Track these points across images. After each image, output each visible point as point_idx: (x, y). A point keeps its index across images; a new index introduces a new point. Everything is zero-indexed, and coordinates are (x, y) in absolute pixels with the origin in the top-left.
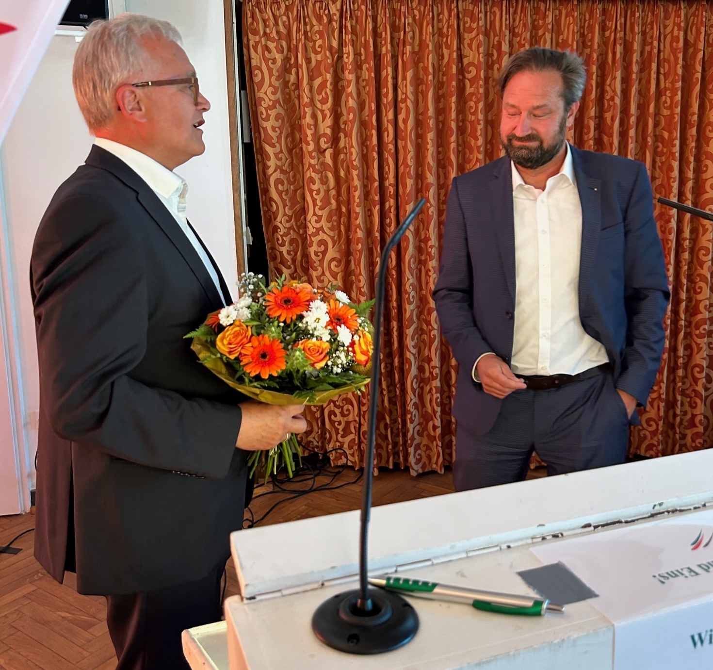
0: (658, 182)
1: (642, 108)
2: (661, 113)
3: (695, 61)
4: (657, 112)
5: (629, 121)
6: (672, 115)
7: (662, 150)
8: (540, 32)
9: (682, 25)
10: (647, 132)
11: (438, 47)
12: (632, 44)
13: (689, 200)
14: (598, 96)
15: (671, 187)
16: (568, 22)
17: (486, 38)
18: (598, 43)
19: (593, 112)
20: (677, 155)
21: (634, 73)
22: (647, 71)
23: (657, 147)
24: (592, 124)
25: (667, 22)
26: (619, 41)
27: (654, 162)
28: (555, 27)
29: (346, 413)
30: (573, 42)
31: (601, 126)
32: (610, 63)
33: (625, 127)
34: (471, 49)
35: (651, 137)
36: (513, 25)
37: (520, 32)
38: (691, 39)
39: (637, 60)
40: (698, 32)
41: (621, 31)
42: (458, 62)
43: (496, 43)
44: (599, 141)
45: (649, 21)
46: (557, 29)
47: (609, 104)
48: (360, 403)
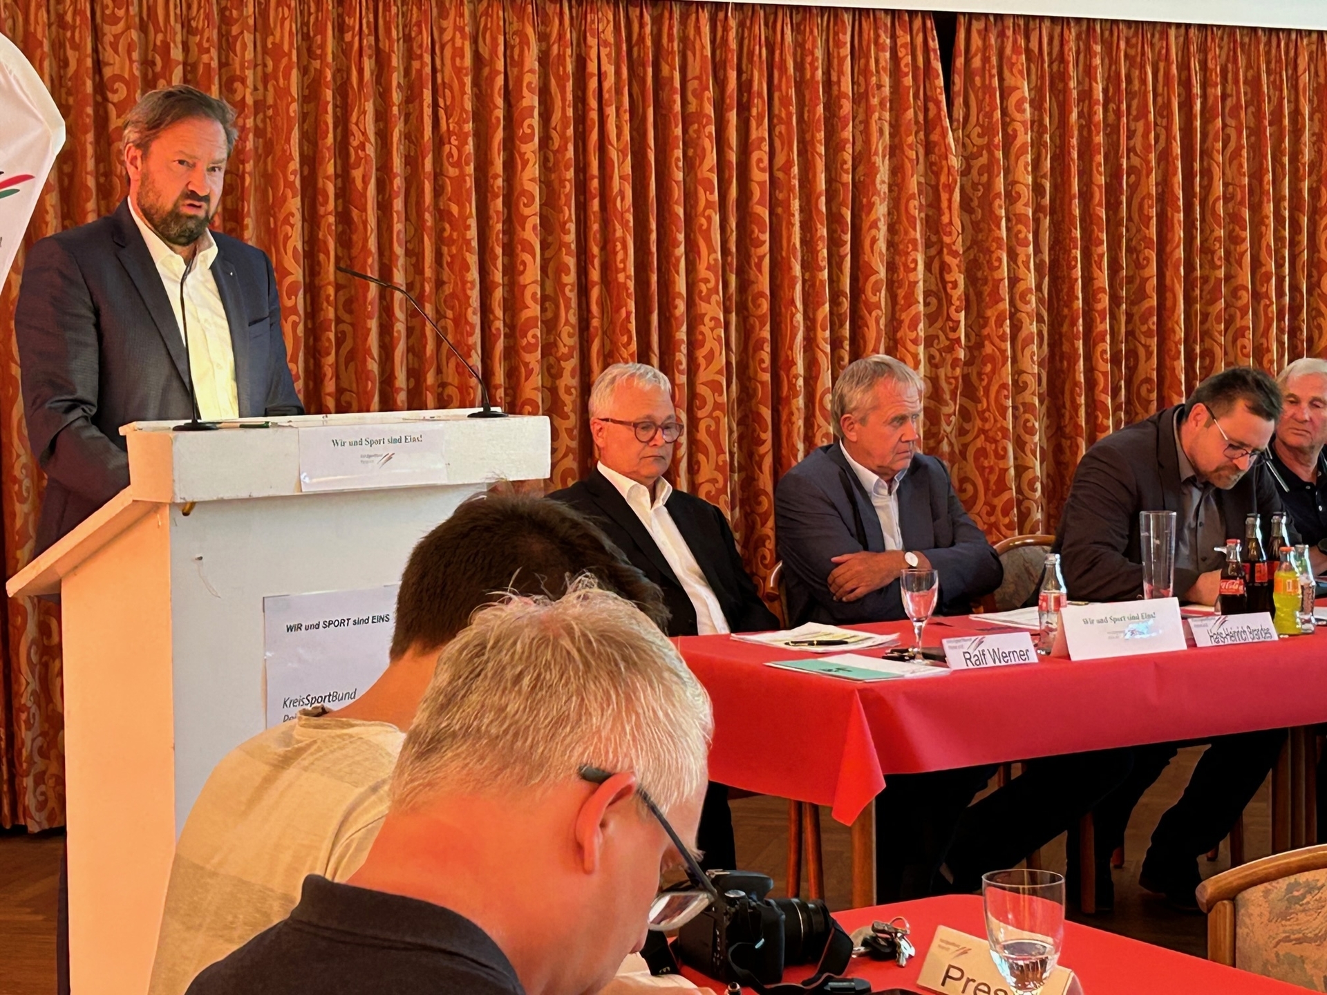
0: (448, 289)
1: (412, 162)
2: (445, 171)
4: (438, 170)
5: (392, 183)
6: (462, 176)
7: (451, 235)
8: (235, 30)
10: (424, 202)
12: (389, 56)
13: (499, 319)
14: (339, 138)
15: (468, 298)
16: (280, 16)
17: (143, 35)
18: (333, 53)
19: (330, 170)
20: (475, 244)
21: (394, 104)
22: (417, 103)
23: (444, 229)
24: (331, 189)
25: (444, 24)
26: (367, 52)
27: (438, 255)
28: (260, 22)
30: (290, 51)
32: (355, 86)
33: (387, 196)
35: (431, 213)
36: (188, 14)
37: (200, 28)
38: (485, 51)
39: (399, 83)
40: (494, 39)
41: (369, 35)
42: (94, 73)
43: (158, 43)
44: (344, 217)
45: (414, 20)
46: (262, 26)
47: (356, 153)
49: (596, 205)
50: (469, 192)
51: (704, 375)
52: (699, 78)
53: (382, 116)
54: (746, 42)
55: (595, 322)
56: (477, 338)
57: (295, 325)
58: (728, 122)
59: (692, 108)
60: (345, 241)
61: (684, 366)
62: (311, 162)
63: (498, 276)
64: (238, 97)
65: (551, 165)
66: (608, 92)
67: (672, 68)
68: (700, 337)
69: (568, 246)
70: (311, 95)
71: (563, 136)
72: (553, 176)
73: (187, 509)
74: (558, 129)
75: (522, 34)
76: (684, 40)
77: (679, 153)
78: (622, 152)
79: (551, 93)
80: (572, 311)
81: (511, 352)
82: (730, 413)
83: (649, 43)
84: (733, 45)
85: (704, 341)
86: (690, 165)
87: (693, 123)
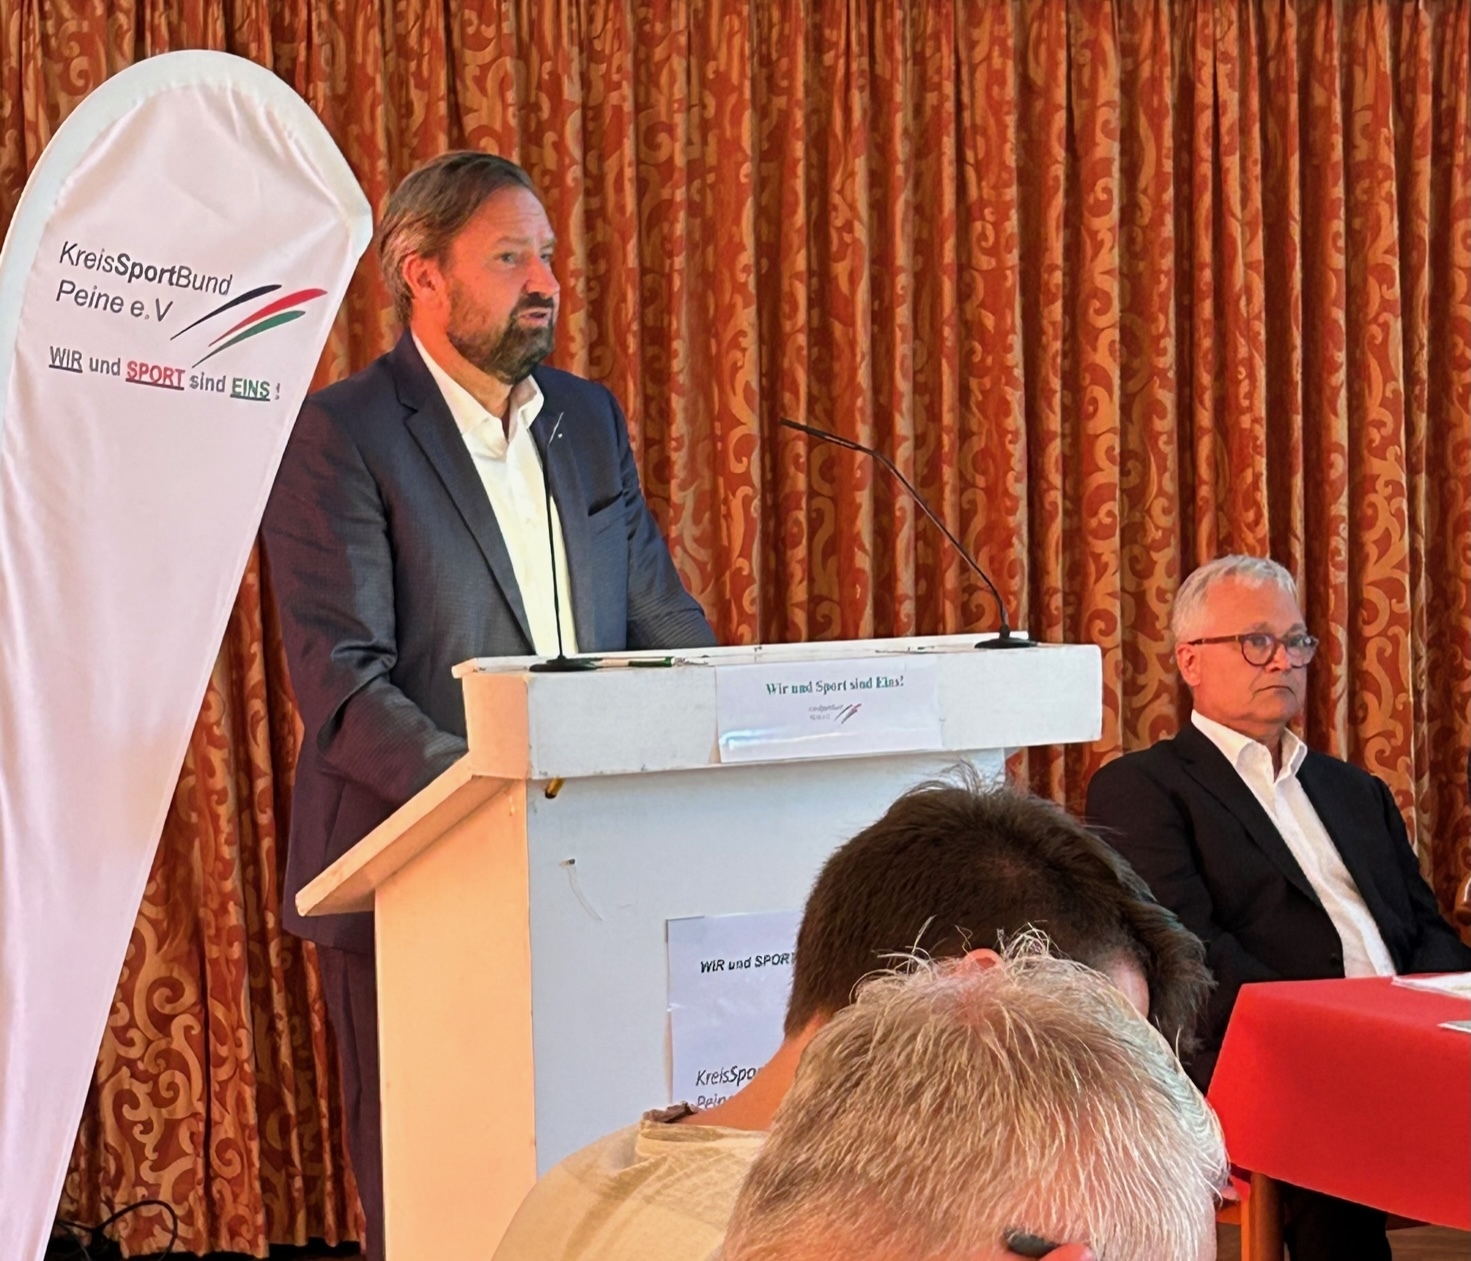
0: (978, 443)
1: (925, 249)
2: (974, 261)
3: (1048, 135)
4: (964, 260)
6: (1001, 270)
7: (983, 360)
9: (1011, 42)
10: (942, 311)
11: (397, 84)
12: (890, 85)
13: (1056, 488)
14: (813, 217)
15: (1008, 456)
16: (727, 28)
18: (806, 84)
19: (800, 262)
20: (1019, 372)
21: (896, 160)
22: (932, 158)
23: (972, 352)
24: (801, 293)
25: (976, 33)
26: (857, 82)
27: (964, 392)
28: (695, 40)
29: (166, 1094)
30: (741, 85)
31: (824, 297)
33: (887, 300)
34: (483, 91)
35: (952, 327)
36: (589, 31)
37: (607, 52)
38: (1037, 75)
40: (1052, 56)
41: (861, 55)
42: (451, 125)
44: (821, 336)
45: (929, 30)
46: (700, 47)
47: (841, 239)
48: (208, 1062)
49: (1207, 308)
50: (1010, 293)
51: (1373, 572)
52: (1372, 108)
53: (879, 179)
54: (1448, 49)
55: (1204, 491)
56: (1020, 518)
57: (746, 502)
58: (1417, 174)
59: (1361, 154)
60: (822, 373)
61: (1343, 556)
62: (771, 252)
63: (1054, 422)
64: (663, 155)
65: (1138, 248)
66: (1230, 130)
67: (1330, 91)
68: (1370, 512)
69: (1162, 373)
70: (772, 149)
71: (1157, 204)
72: (1142, 266)
73: (551, 789)
74: (1151, 191)
75: (1094, 45)
76: (1349, 47)
77: (1339, 226)
78: (1248, 225)
79: (1138, 135)
80: (1167, 475)
81: (1074, 539)
82: (1414, 628)
83: (1293, 53)
84: (1427, 54)
85: (1375, 517)
86: (1356, 243)
87: (1359, 177)
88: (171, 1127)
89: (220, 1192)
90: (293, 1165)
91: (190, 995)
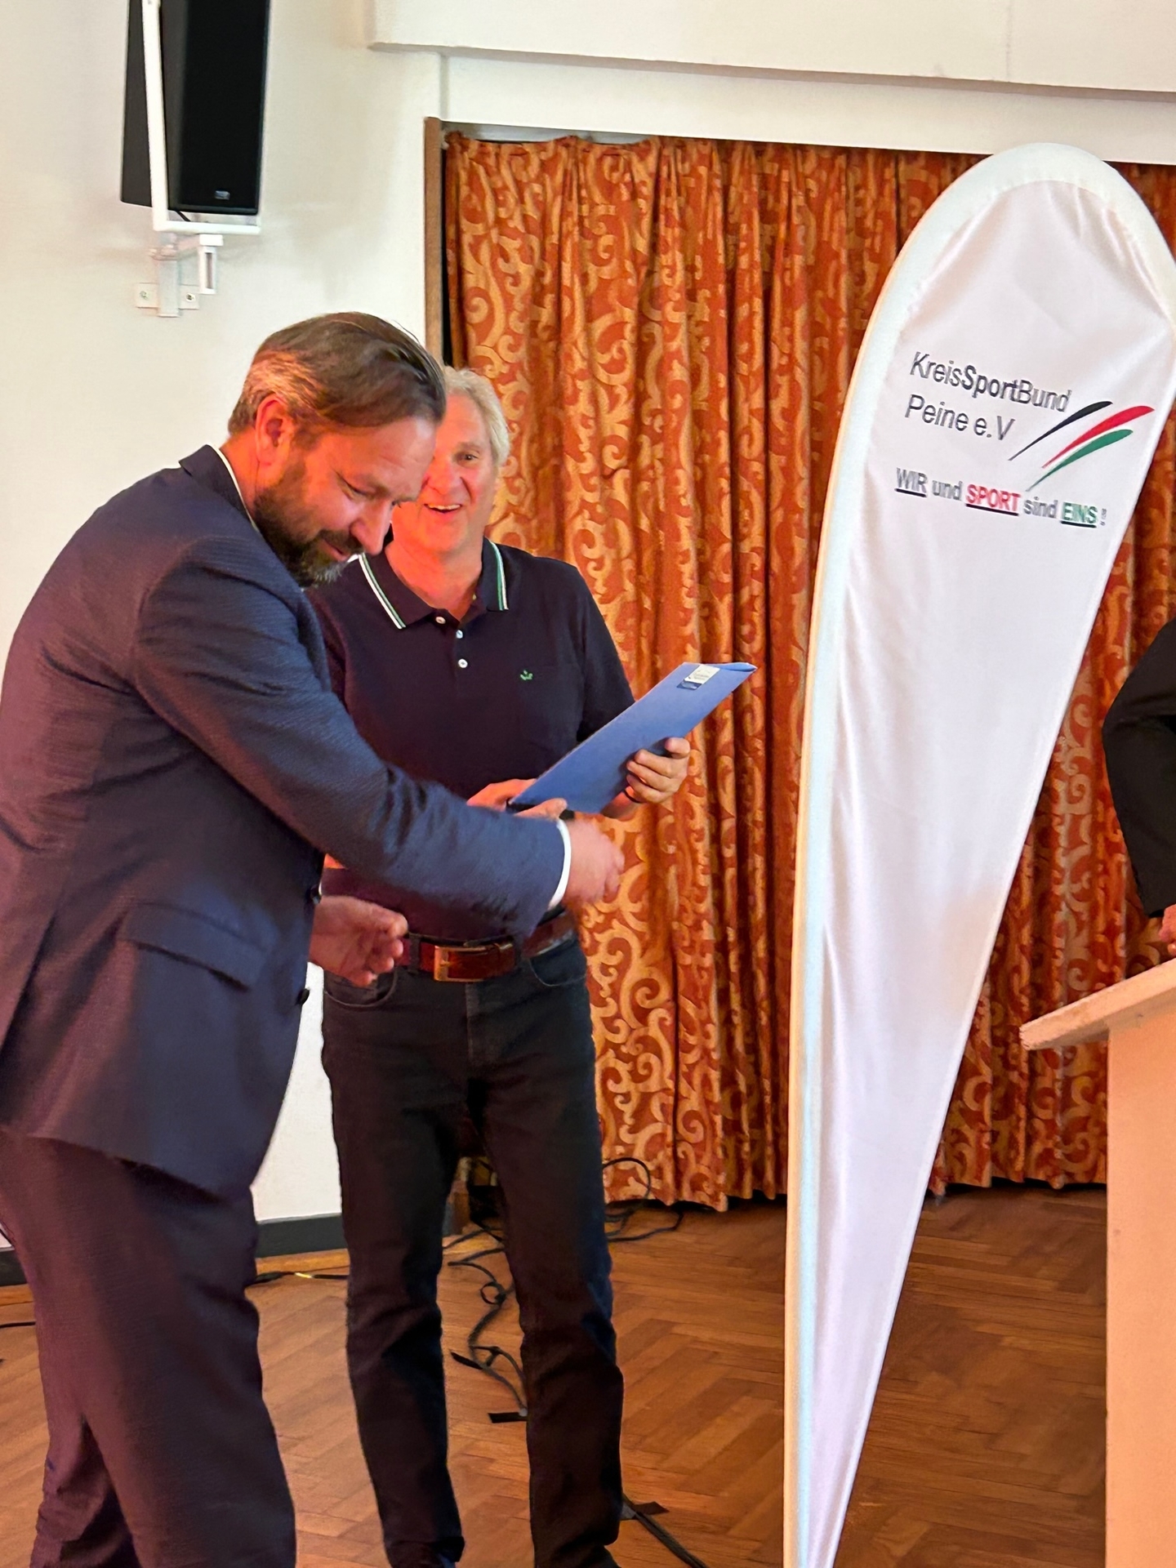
29: (642, 1072)
48: (678, 1047)
88: (646, 1098)
89: (684, 1153)
90: (741, 1131)
91: (664, 994)
